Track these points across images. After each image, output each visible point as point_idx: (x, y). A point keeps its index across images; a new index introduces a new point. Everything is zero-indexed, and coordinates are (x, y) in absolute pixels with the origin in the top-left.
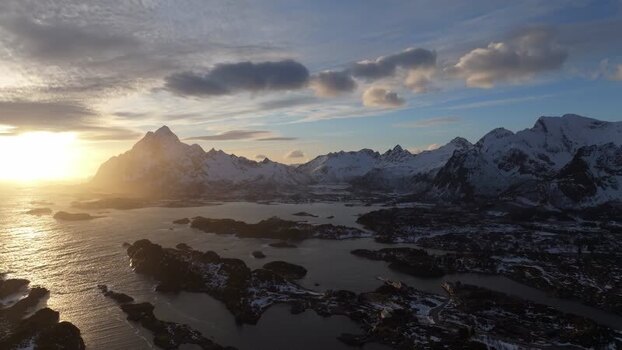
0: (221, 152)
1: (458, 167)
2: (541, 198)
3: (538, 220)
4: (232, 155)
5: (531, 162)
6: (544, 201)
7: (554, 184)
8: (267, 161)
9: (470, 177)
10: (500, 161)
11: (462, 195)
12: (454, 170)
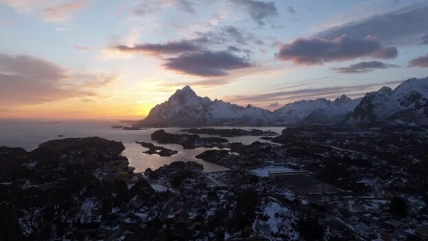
0: (221, 101)
1: (367, 105)
2: (409, 119)
3: (397, 131)
4: (228, 103)
5: (424, 99)
6: (410, 122)
7: (422, 110)
8: (249, 106)
9: (375, 111)
10: (403, 100)
11: (368, 122)
12: (365, 106)
